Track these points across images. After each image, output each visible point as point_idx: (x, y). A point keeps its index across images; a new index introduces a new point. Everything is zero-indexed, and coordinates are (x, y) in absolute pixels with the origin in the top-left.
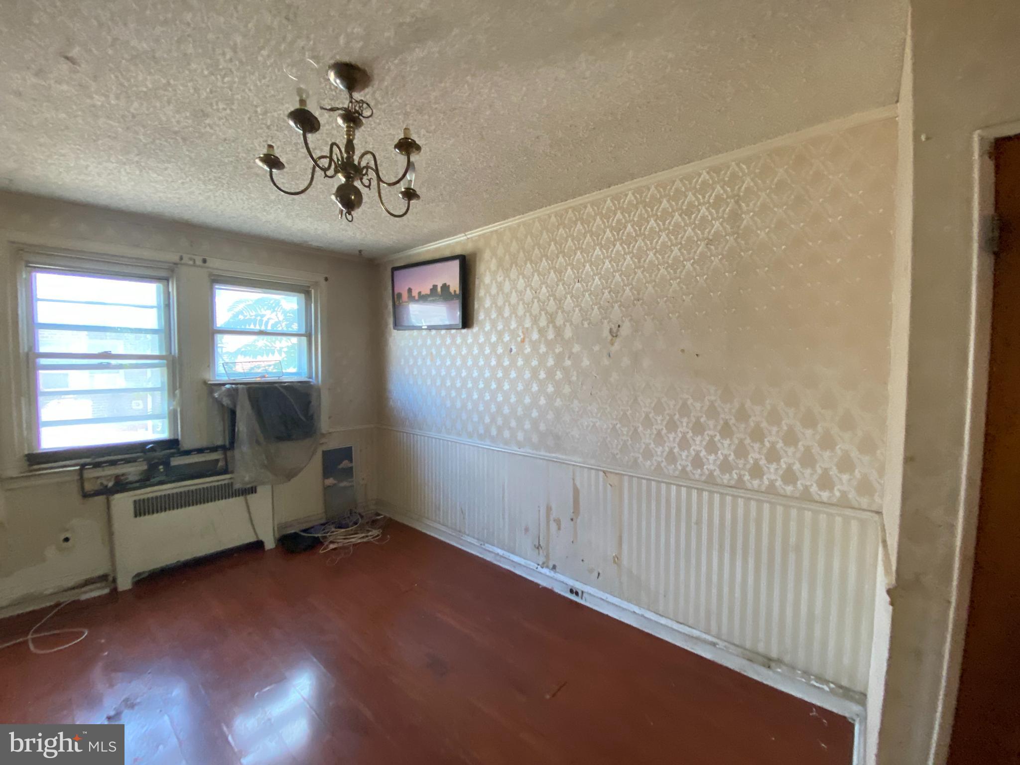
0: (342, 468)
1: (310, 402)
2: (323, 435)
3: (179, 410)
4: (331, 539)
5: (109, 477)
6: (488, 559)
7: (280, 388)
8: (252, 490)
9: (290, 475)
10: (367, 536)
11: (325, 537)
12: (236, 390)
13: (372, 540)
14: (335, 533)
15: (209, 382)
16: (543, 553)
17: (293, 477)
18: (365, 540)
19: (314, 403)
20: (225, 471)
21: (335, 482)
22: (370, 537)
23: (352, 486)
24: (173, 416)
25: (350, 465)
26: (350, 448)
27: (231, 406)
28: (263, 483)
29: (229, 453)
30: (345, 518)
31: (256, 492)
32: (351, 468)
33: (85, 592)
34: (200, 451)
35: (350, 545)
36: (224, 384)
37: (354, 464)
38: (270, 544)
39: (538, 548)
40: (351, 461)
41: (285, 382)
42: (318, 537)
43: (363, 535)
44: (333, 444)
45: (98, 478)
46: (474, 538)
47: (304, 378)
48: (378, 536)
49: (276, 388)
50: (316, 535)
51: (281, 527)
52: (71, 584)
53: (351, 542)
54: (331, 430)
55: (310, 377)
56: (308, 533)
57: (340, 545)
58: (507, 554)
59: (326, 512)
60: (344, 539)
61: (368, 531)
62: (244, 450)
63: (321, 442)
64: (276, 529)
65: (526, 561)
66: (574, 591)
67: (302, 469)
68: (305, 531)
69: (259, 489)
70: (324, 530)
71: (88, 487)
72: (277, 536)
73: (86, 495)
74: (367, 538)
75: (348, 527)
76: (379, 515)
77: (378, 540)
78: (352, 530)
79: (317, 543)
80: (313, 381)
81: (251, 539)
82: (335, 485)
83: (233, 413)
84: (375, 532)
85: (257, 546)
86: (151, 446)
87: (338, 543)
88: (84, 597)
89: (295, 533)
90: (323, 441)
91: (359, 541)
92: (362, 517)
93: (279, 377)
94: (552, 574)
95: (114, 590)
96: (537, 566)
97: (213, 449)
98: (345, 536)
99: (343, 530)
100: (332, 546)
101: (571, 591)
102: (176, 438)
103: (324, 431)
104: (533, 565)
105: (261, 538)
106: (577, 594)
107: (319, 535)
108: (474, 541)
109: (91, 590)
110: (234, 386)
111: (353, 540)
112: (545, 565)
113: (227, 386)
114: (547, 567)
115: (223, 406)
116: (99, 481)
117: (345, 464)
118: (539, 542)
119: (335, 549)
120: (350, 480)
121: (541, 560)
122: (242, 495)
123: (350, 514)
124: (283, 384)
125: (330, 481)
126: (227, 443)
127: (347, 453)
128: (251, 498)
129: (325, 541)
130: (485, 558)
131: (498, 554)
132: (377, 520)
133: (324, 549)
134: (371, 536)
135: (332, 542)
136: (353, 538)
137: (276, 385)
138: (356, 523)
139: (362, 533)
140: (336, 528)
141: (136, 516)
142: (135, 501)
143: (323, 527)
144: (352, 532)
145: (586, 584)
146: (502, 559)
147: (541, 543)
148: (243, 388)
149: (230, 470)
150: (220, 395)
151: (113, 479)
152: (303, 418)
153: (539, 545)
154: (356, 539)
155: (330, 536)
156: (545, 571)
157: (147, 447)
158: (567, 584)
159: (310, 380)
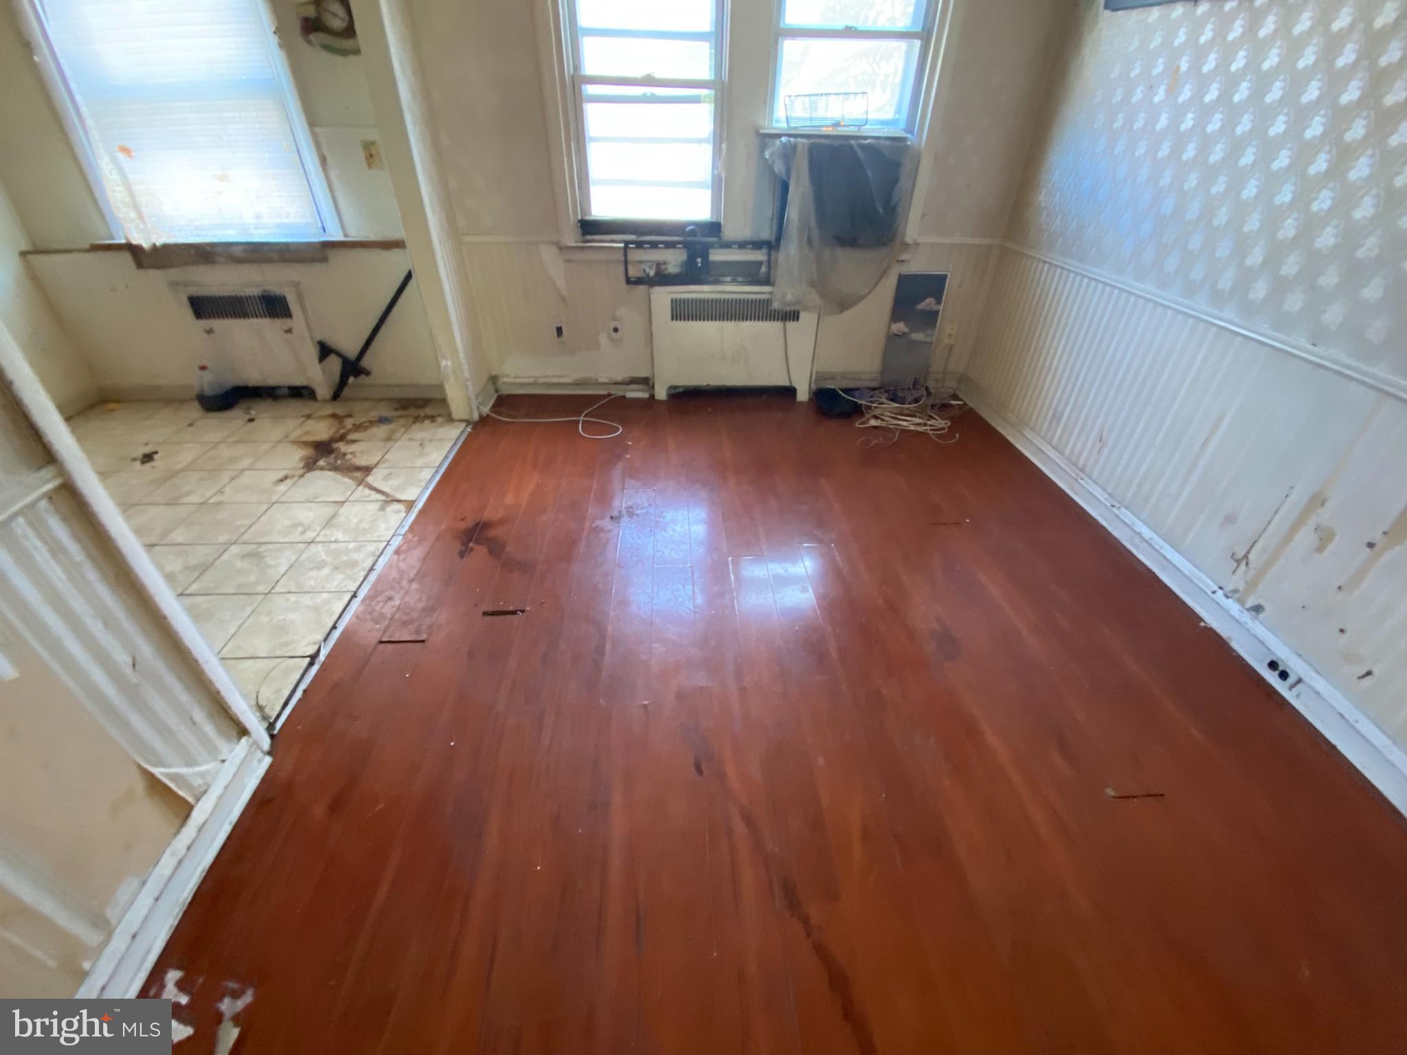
0: (922, 310)
1: (896, 180)
2: (906, 246)
3: (723, 176)
4: (877, 412)
5: (651, 264)
6: (1116, 534)
7: (856, 148)
8: (794, 316)
9: (843, 304)
10: (925, 425)
11: (869, 408)
12: (794, 147)
13: (930, 432)
14: (884, 406)
15: (762, 131)
16: (1245, 573)
17: (847, 308)
18: (921, 429)
19: (904, 182)
20: (767, 281)
21: (906, 330)
22: (929, 428)
23: (930, 343)
24: (718, 185)
25: (935, 308)
26: (943, 278)
27: (784, 177)
28: (806, 309)
29: (773, 253)
30: (904, 389)
31: (798, 320)
32: (936, 313)
33: (632, 391)
34: (742, 245)
35: (897, 429)
36: (779, 136)
37: (941, 308)
38: (803, 395)
39: (1238, 561)
40: (939, 301)
41: (865, 138)
42: (861, 405)
43: (920, 421)
44: (918, 265)
45: (641, 262)
46: (1104, 490)
47: (897, 132)
48: (943, 429)
49: (851, 147)
50: (860, 402)
51: (821, 377)
52: (619, 378)
53: (899, 425)
54: (921, 240)
55: (909, 129)
56: (848, 395)
57: (884, 424)
58: (1158, 542)
59: (882, 373)
60: (892, 418)
61: (931, 417)
62: (791, 251)
63: (900, 259)
64: (814, 377)
65: (1195, 570)
66: (1281, 668)
67: (863, 297)
68: (846, 391)
69: (803, 315)
70: (871, 397)
71: (633, 272)
72: (814, 387)
73: (629, 281)
74: (925, 428)
75: (904, 404)
76: (955, 397)
77: (939, 436)
78: (908, 409)
79: (856, 411)
80: (912, 140)
81: (783, 382)
82: (904, 334)
83: (785, 188)
84: (940, 422)
85: (788, 392)
86: (691, 227)
87: (882, 420)
88: (630, 395)
89: (834, 391)
90: (904, 257)
91: (912, 428)
92: (929, 394)
93: (859, 126)
94: (1246, 617)
95: (652, 396)
96: (1216, 588)
97: (757, 245)
98: (896, 414)
99: (896, 405)
100: (873, 422)
101: (1273, 665)
102: (719, 221)
103: (908, 239)
104: (1210, 585)
105: (795, 385)
106: (1284, 675)
107: (863, 402)
108: (1102, 496)
109: (637, 390)
110: (792, 139)
111: (905, 423)
112: (1237, 596)
113: (784, 139)
114: (1241, 602)
115: (774, 173)
116: (643, 266)
117: (928, 303)
118: (1248, 552)
119: (875, 427)
120: (930, 332)
121: (1236, 581)
122: (782, 320)
123: (914, 385)
124: (862, 141)
125: (900, 327)
126: (773, 239)
127: (934, 285)
128: (791, 325)
129: (868, 413)
130: (1110, 529)
131: (1139, 534)
132: (951, 406)
133: (863, 423)
134: (930, 425)
135: (876, 417)
136: (906, 421)
137: (853, 142)
138: (916, 401)
139: (920, 418)
140: (887, 399)
141: (672, 319)
142: (672, 300)
143: (872, 393)
144: (908, 412)
145: (1318, 672)
146: (1144, 545)
147: (1250, 556)
148: (803, 144)
149: (772, 281)
150: (772, 155)
151: (654, 267)
152: (881, 210)
153: (1246, 556)
154: (909, 424)
155: (875, 407)
156: (1233, 606)
157: (687, 229)
158: (1269, 649)
159: (909, 136)
